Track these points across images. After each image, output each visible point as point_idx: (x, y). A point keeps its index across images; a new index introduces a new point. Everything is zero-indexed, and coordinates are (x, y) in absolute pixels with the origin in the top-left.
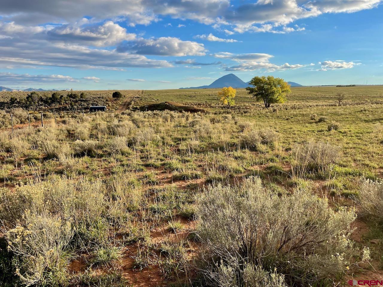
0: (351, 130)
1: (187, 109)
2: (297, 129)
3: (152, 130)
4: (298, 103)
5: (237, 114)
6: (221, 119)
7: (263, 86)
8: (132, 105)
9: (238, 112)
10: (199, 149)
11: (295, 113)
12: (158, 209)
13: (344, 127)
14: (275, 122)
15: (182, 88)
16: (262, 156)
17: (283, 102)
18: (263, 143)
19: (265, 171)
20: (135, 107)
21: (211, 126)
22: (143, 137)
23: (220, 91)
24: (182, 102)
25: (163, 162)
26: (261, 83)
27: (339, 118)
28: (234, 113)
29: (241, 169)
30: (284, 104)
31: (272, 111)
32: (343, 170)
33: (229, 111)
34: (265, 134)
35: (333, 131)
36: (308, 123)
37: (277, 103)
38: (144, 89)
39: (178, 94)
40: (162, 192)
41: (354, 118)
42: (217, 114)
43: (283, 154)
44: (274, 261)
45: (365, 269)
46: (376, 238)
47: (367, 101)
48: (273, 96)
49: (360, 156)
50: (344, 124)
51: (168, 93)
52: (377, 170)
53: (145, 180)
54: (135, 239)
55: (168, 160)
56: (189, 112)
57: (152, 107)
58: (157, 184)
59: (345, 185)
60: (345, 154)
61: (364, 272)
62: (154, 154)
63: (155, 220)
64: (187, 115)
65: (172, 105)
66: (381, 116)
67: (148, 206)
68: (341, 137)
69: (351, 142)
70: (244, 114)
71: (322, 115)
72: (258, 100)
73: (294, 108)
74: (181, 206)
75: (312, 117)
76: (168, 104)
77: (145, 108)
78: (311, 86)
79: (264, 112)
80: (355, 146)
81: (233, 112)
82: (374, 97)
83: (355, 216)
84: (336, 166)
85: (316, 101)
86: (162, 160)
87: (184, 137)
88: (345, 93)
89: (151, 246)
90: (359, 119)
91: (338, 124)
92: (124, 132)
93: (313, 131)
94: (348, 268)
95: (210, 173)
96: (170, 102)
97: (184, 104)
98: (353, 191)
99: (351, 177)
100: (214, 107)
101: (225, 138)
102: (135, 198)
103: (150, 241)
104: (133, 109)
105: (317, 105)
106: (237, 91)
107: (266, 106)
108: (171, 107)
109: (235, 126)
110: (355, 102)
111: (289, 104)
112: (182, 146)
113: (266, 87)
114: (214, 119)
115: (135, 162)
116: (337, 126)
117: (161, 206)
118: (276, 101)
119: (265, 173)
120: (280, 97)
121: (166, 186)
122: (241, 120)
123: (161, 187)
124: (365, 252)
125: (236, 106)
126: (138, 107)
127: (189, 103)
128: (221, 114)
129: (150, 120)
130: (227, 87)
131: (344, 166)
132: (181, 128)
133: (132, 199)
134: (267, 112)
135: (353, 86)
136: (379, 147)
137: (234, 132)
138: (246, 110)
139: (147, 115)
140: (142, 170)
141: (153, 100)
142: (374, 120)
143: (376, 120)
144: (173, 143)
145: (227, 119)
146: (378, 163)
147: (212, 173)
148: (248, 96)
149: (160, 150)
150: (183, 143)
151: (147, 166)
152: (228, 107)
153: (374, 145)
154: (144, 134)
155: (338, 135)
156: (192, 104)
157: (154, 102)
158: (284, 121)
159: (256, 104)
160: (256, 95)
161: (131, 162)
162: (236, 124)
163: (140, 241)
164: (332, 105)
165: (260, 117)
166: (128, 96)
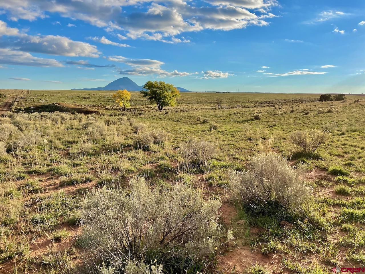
0: (227, 129)
1: (80, 111)
2: (185, 130)
3: (38, 133)
4: (187, 107)
5: (133, 115)
6: (116, 120)
7: (156, 90)
8: (14, 106)
9: (133, 114)
10: (91, 152)
11: (184, 115)
12: (40, 219)
13: (222, 127)
14: (167, 123)
15: (75, 89)
16: (154, 155)
17: (174, 105)
18: (156, 143)
19: (156, 170)
20: (19, 108)
21: (106, 127)
22: (26, 142)
23: (115, 93)
24: (75, 103)
25: (50, 168)
26: (154, 87)
27: (218, 119)
28: (130, 115)
29: (133, 169)
30: (175, 107)
31: (165, 113)
32: (220, 163)
33: (125, 113)
34: (157, 135)
35: (213, 130)
36: (195, 124)
37: (169, 106)
38: (30, 89)
39: (71, 95)
40: (47, 200)
41: (229, 120)
42: (112, 116)
43: (171, 152)
44: (157, 253)
45: (232, 247)
46: (241, 220)
47: (239, 105)
48: (165, 100)
49: (233, 151)
50: (222, 125)
51: (58, 94)
52: (245, 162)
53: (26, 189)
54: (11, 254)
55: (56, 165)
56: (83, 114)
57: (39, 109)
58: (41, 192)
59: (220, 176)
60: (221, 150)
61: (232, 250)
62: (39, 159)
63: (37, 231)
64: (80, 116)
65: (63, 106)
66: (249, 118)
67: (29, 216)
68: (219, 135)
69: (227, 140)
70: (139, 116)
71: (205, 117)
72: (152, 103)
73: (183, 111)
74: (68, 212)
75: (197, 119)
76: (58, 105)
77: (31, 109)
78: (197, 92)
79: (157, 114)
80: (229, 143)
81: (128, 114)
82: (244, 102)
83: (221, 203)
84: (214, 160)
85: (201, 105)
86: (48, 165)
87: (76, 139)
88: (222, 98)
89: (30, 260)
90: (233, 120)
91: (217, 124)
92: (3, 137)
93: (198, 131)
94: (216, 248)
95: (101, 175)
96: (61, 103)
97: (76, 105)
98: (226, 181)
99: (225, 169)
100: (109, 109)
101: (120, 139)
102: (13, 211)
103: (29, 255)
104: (15, 110)
105: (201, 109)
106: (132, 94)
107: (159, 109)
108: (62, 109)
109: (130, 128)
110: (231, 106)
111: (179, 107)
112: (74, 149)
113: (159, 91)
114: (109, 121)
115: (15, 169)
116: (216, 126)
117: (44, 215)
118: (168, 104)
119: (155, 171)
120: (171, 101)
121: (52, 193)
122: (136, 122)
123: (47, 195)
124: (229, 232)
125: (131, 108)
126: (22, 108)
127: (83, 104)
128: (117, 116)
129: (37, 122)
130: (122, 89)
131: (220, 161)
132: (73, 131)
133: (8, 211)
134: (160, 114)
135: (229, 92)
136: (247, 143)
137: (128, 133)
138: (141, 112)
139: (34, 117)
140: (24, 178)
141: (40, 101)
142: (244, 121)
143: (245, 121)
144: (62, 147)
145: (122, 121)
146: (245, 156)
147: (104, 176)
148: (143, 99)
149: (46, 155)
150: (74, 146)
151: (30, 173)
152: (124, 109)
153: (243, 141)
154: (27, 138)
155: (217, 134)
156: (86, 106)
157: (42, 103)
158: (175, 122)
159: (150, 107)
160: (150, 98)
161: (10, 170)
162: (131, 126)
163: (17, 256)
164: (213, 109)
165: (154, 119)
166: (9, 95)
